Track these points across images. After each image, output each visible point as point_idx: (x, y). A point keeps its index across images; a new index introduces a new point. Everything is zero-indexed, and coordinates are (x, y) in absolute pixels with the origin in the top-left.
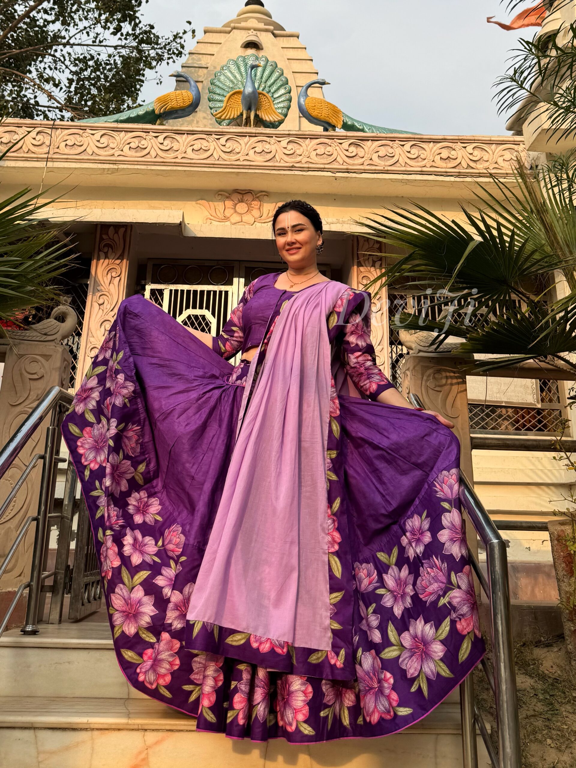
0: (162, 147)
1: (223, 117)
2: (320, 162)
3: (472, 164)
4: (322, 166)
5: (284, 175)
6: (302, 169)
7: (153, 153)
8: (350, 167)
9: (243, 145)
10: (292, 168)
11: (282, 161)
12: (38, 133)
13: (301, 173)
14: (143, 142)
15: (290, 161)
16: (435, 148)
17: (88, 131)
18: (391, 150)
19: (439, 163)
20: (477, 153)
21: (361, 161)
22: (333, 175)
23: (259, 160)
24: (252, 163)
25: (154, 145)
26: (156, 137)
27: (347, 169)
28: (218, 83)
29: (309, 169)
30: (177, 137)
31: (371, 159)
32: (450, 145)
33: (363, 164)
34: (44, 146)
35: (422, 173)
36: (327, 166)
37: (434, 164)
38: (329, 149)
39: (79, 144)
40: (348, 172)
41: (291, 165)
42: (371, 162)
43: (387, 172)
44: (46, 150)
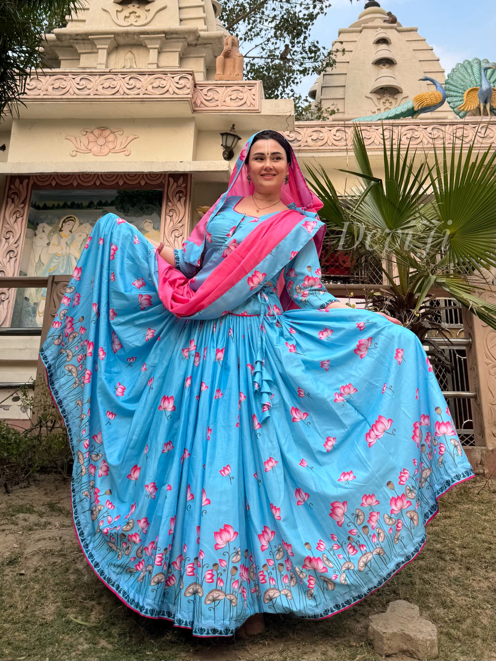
0: (430, 136)
1: (465, 109)
7: (425, 141)
12: (337, 130)
14: (416, 133)
17: (373, 127)
25: (425, 134)
26: (426, 129)
28: (452, 82)
30: (443, 128)
34: (342, 140)
39: (368, 137)
44: (344, 143)
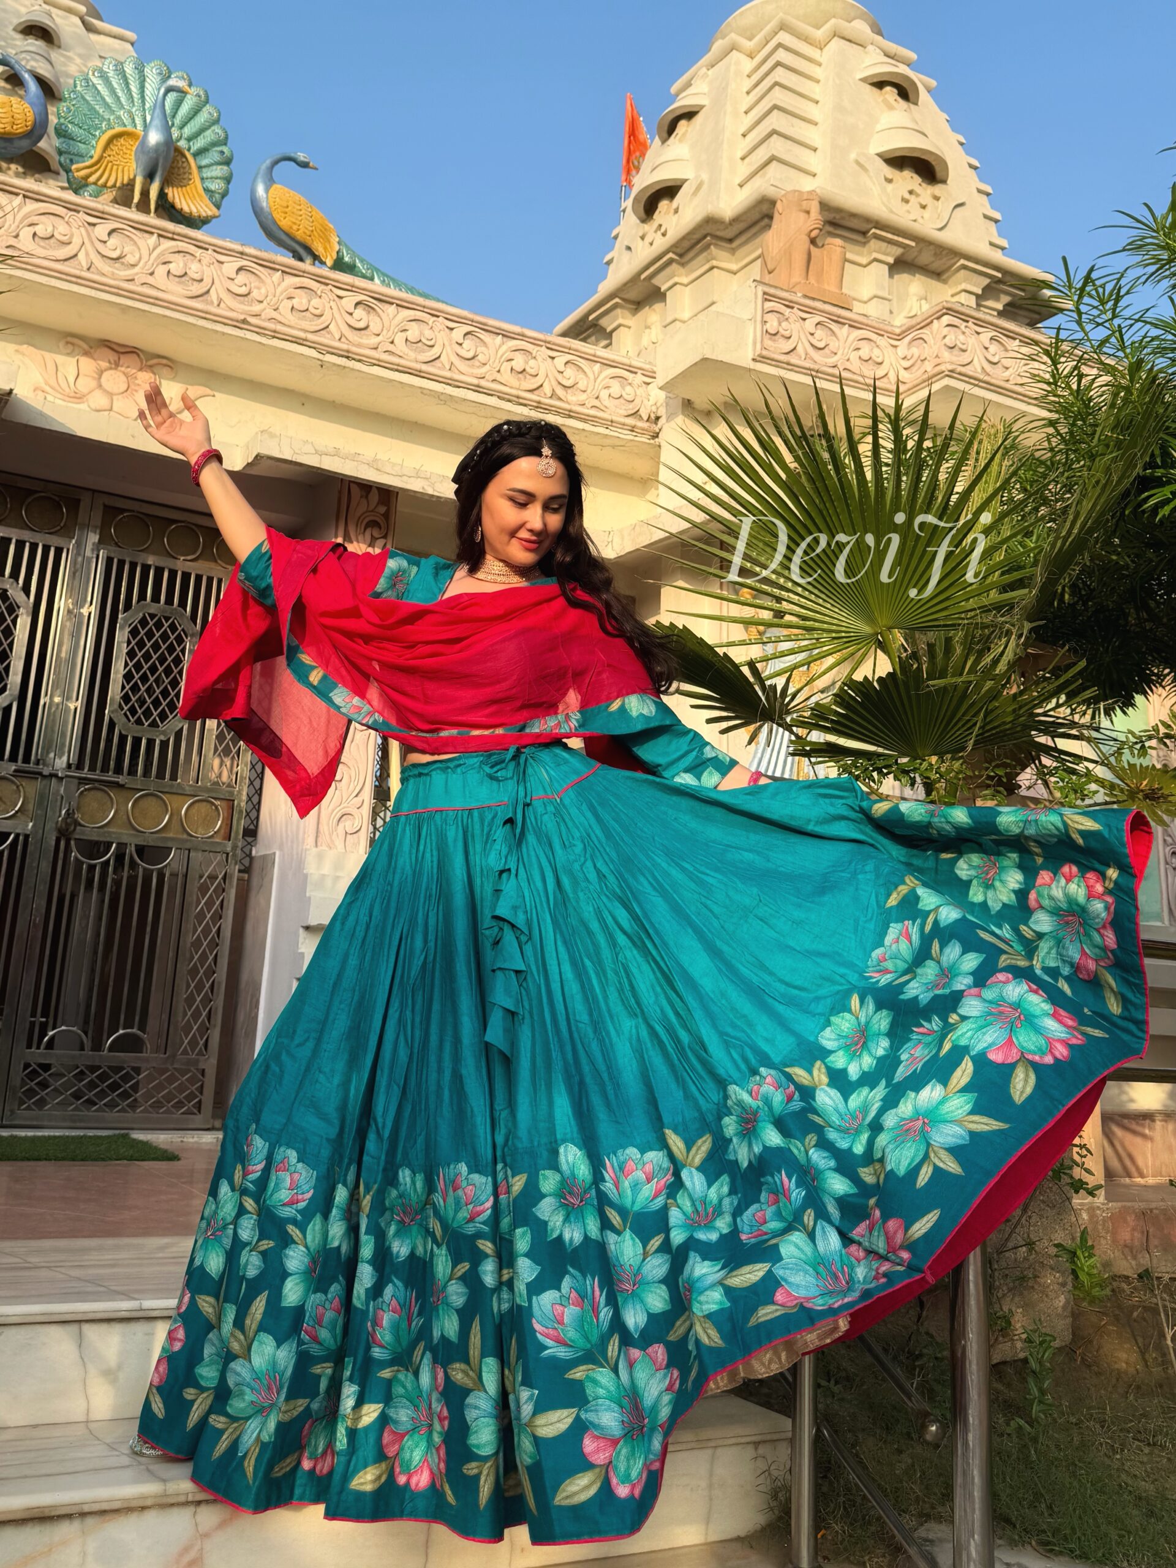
1: (94, 179)
2: (298, 325)
3: (560, 392)
4: (302, 335)
5: (224, 334)
6: (260, 331)
8: (354, 349)
9: (145, 253)
10: (242, 323)
11: (222, 305)
13: (258, 338)
15: (238, 309)
16: (504, 348)
18: (428, 333)
19: (506, 376)
20: (570, 372)
21: (374, 340)
22: (320, 356)
23: (176, 292)
24: (160, 295)
27: (348, 351)
29: (275, 335)
31: (392, 342)
32: (529, 347)
33: (376, 348)
35: (477, 389)
36: (310, 337)
37: (498, 377)
38: (315, 302)
40: (348, 357)
41: (242, 317)
42: (391, 348)
43: (418, 374)
